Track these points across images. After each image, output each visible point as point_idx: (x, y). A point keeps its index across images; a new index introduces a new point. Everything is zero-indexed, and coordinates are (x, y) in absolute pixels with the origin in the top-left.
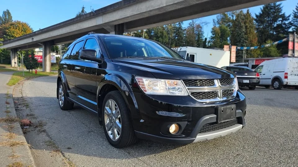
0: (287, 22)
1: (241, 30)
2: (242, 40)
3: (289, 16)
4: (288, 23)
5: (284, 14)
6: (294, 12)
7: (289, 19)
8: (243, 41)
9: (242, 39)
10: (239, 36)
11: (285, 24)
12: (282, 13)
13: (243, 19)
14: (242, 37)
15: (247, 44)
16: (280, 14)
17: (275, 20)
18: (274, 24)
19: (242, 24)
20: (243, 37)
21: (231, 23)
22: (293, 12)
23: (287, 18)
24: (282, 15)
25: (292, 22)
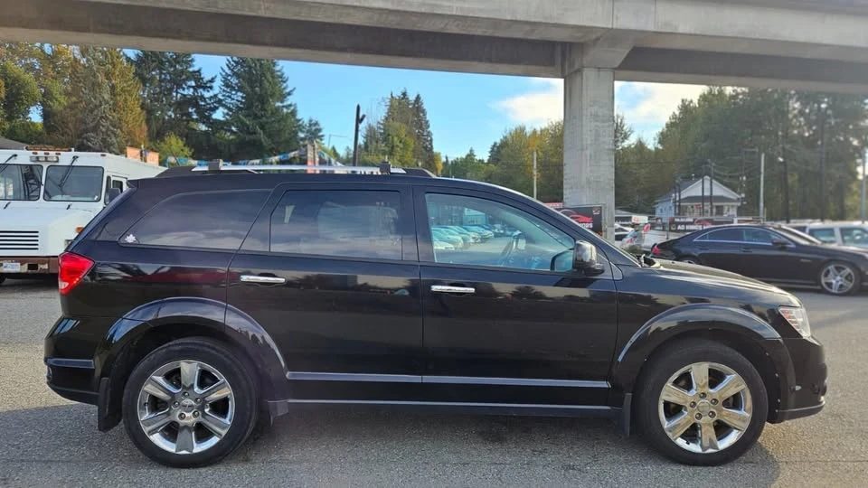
0: (207, 95)
1: (98, 95)
2: (103, 126)
3: (212, 81)
4: (211, 98)
5: (199, 71)
6: (224, 74)
7: (211, 88)
8: (108, 129)
9: (103, 122)
10: (92, 111)
11: (202, 98)
12: (196, 69)
13: (100, 63)
14: (102, 118)
15: (118, 139)
16: (191, 70)
17: (178, 82)
18: (177, 93)
19: (101, 78)
20: (106, 118)
21: (35, 61)
22: (221, 71)
23: (208, 85)
24: (194, 72)
25: (220, 97)
